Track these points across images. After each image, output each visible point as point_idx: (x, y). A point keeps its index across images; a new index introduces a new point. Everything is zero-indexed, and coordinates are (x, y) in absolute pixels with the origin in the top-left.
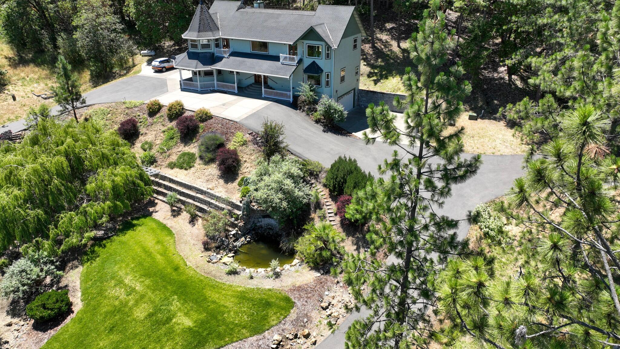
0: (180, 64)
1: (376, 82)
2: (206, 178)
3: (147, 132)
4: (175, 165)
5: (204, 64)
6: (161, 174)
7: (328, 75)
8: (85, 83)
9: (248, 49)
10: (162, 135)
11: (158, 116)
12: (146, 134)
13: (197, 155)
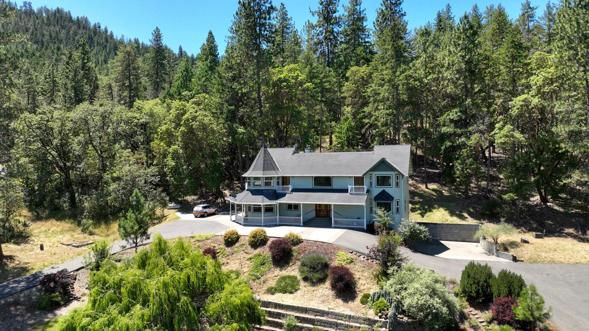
0: (243, 200)
1: (422, 215)
2: (320, 299)
3: (229, 261)
4: (276, 290)
5: (270, 199)
6: (262, 300)
7: (398, 202)
8: (114, 233)
9: (310, 185)
10: (248, 262)
11: (237, 245)
12: (227, 263)
13: (299, 277)
